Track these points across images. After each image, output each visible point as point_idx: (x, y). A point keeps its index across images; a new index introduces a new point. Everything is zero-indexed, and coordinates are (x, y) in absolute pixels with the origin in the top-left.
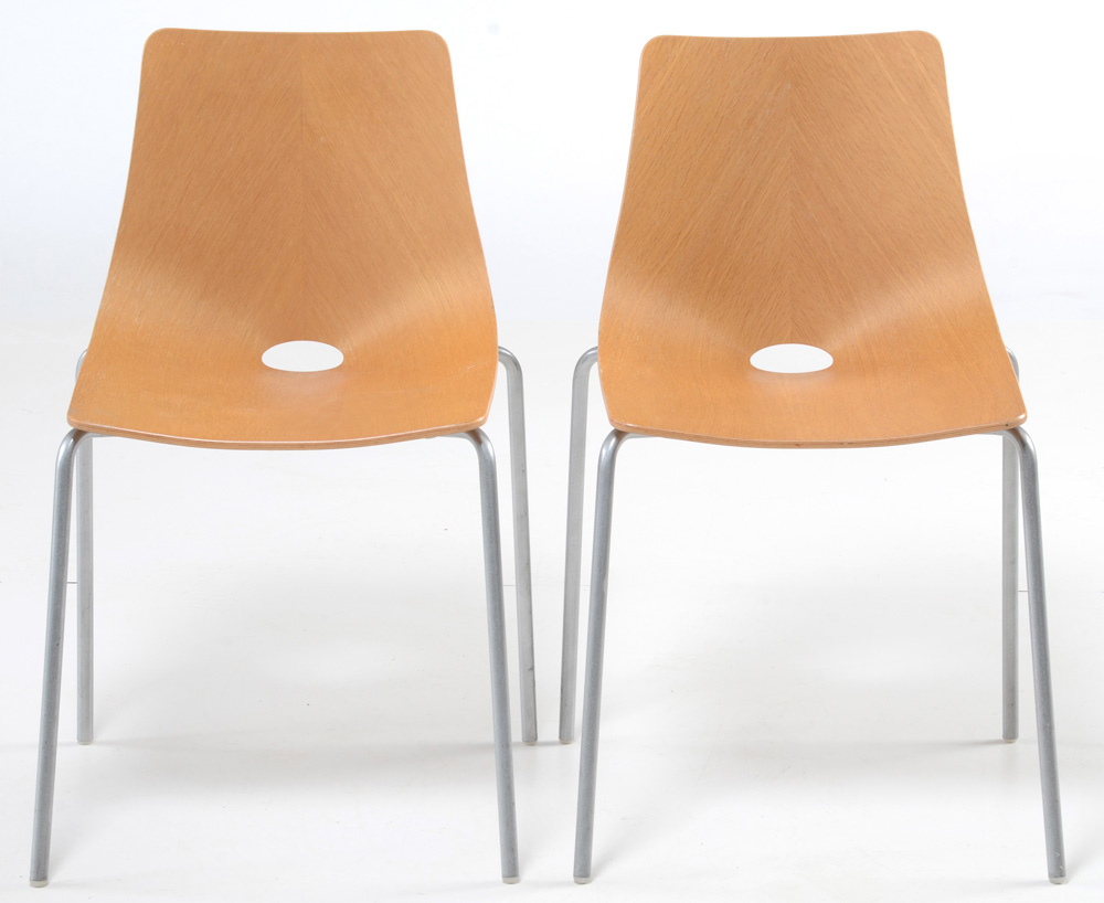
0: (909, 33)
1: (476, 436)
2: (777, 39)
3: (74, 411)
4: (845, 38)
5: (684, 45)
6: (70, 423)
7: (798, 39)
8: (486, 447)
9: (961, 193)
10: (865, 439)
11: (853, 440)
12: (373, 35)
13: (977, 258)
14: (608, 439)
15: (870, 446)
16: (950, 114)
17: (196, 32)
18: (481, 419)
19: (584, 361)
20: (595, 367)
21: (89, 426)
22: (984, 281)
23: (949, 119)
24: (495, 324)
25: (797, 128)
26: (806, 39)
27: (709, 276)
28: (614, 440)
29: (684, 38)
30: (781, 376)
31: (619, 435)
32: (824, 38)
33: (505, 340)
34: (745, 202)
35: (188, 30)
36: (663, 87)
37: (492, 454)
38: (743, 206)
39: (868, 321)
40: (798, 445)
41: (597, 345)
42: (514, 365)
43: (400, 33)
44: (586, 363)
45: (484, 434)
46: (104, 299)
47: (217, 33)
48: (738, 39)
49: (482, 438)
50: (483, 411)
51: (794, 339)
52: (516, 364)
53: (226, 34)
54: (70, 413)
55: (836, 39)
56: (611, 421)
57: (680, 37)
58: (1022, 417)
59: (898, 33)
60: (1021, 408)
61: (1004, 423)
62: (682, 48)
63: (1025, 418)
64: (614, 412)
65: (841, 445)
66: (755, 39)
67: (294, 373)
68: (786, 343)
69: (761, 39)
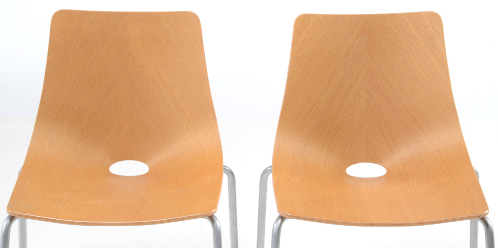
0: (426, 12)
1: (212, 219)
2: (360, 15)
3: (10, 207)
4: (394, 15)
5: (315, 18)
6: (8, 212)
7: (371, 15)
8: (216, 224)
9: (450, 91)
10: (406, 222)
11: (401, 222)
12: (163, 13)
13: (459, 123)
14: (277, 220)
15: (409, 226)
16: (445, 52)
17: (77, 11)
18: (214, 210)
19: (265, 173)
20: (270, 177)
21: (17, 215)
22: (462, 134)
23: (445, 55)
24: (222, 155)
25: (370, 58)
26: (375, 15)
27: (326, 130)
28: (280, 220)
29: (315, 15)
30: (361, 179)
31: (282, 218)
32: (383, 14)
33: (227, 162)
34: (344, 94)
35: (73, 11)
36: (304, 39)
37: (219, 226)
38: (343, 96)
39: (405, 153)
40: (372, 225)
41: (271, 165)
42: (231, 174)
43: (177, 12)
44: (266, 174)
45: (216, 217)
46: (31, 142)
47: (87, 12)
48: (341, 15)
49: (214, 219)
50: (215, 206)
51: (367, 160)
52: (232, 174)
53: (92, 12)
54: (8, 207)
55: (389, 15)
56: (279, 212)
57: (313, 15)
58: (487, 212)
59: (420, 12)
60: (485, 207)
61: (477, 215)
62: (314, 20)
63: (488, 212)
64: (280, 205)
65: (394, 225)
66: (349, 15)
67: (125, 176)
68: (363, 162)
69: (352, 15)
